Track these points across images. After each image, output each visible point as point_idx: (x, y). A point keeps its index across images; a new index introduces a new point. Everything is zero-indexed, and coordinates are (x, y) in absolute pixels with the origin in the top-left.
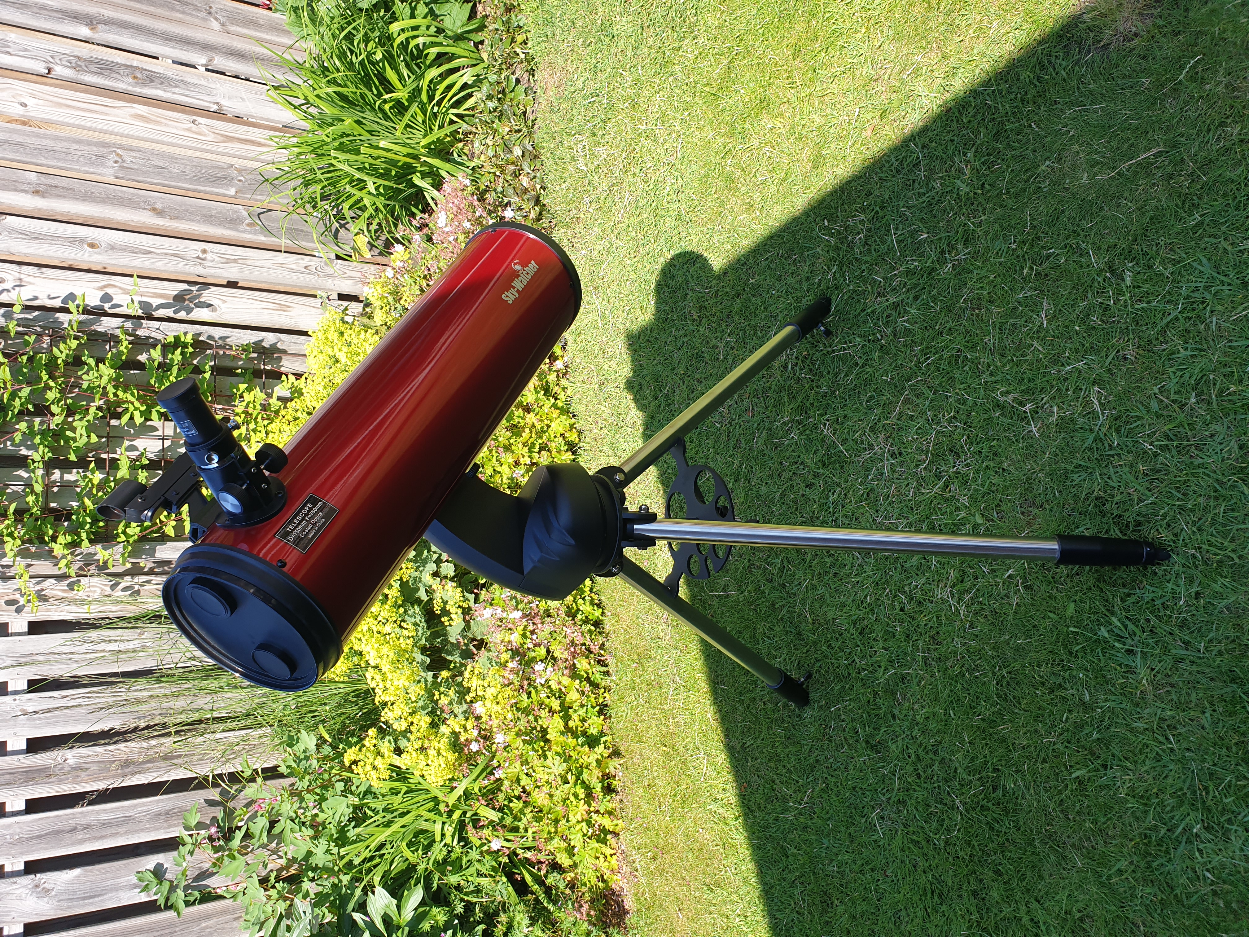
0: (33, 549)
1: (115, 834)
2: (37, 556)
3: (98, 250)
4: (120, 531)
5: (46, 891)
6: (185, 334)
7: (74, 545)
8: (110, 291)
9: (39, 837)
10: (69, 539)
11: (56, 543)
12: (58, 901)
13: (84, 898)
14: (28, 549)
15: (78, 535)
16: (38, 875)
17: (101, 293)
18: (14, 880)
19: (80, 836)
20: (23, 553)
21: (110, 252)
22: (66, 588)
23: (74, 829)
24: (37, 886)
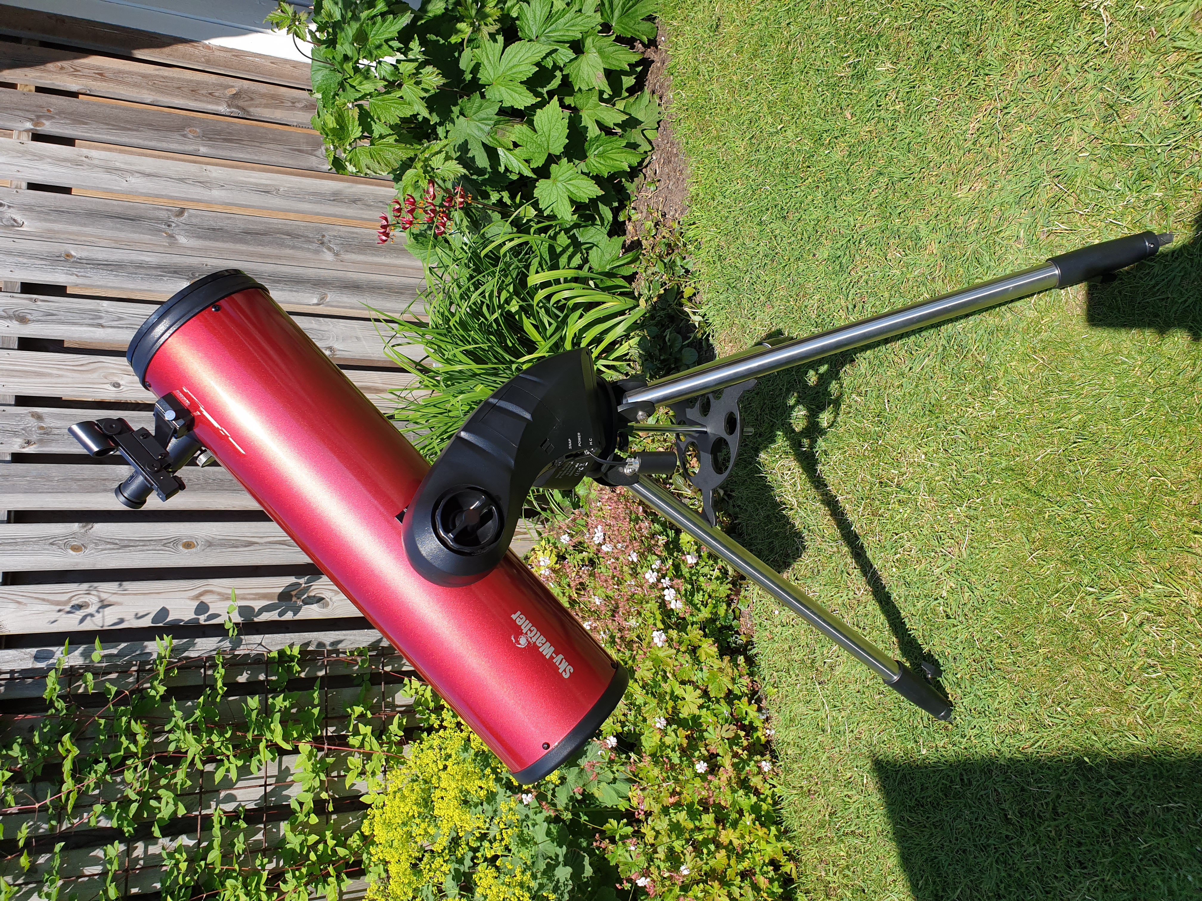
3: (194, 550)
6: (291, 646)
8: (206, 599)
17: (196, 603)
21: (208, 549)
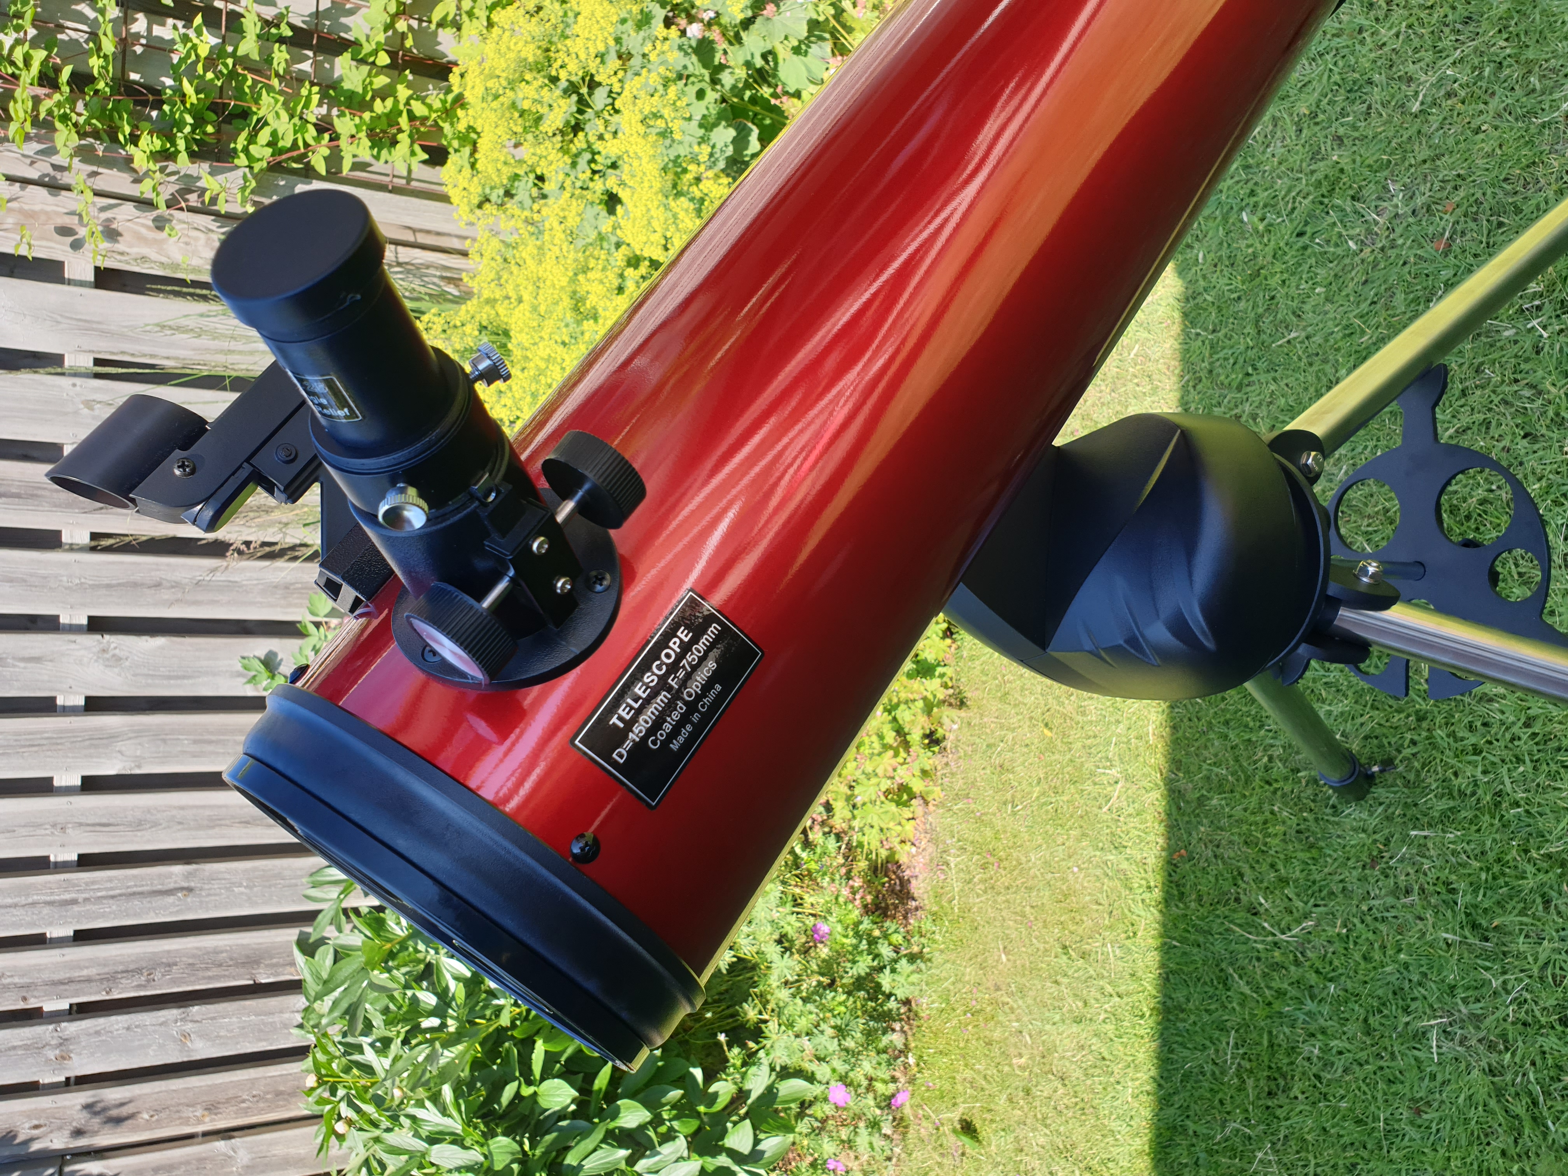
0: (100, 149)
1: (213, 602)
2: (108, 162)
4: (239, 147)
5: (118, 659)
7: (165, 155)
9: (109, 586)
10: (157, 144)
11: (136, 145)
12: (135, 675)
13: (170, 678)
14: (91, 149)
15: (172, 139)
16: (107, 637)
18: (72, 637)
19: (166, 595)
20: (85, 154)
22: (150, 223)
23: (158, 585)
24: (104, 651)
